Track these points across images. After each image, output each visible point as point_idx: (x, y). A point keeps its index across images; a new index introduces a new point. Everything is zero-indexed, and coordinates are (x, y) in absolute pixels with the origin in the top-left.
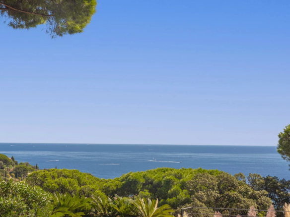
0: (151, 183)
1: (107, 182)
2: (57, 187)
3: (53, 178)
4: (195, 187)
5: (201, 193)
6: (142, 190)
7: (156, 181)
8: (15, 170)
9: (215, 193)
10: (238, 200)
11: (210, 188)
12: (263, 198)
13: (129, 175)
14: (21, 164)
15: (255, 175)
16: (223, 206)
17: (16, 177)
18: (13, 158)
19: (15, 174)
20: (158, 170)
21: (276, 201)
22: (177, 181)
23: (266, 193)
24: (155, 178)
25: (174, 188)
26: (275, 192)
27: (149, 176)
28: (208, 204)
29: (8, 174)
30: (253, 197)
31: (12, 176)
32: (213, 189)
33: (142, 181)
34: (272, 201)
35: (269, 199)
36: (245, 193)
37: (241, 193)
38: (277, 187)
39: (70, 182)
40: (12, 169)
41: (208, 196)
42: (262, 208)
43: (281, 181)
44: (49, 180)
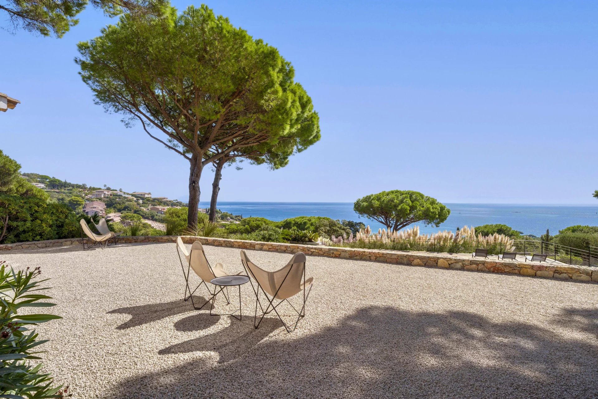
0: (297, 223)
1: (277, 223)
2: (256, 225)
3: (253, 221)
4: (319, 226)
5: (322, 228)
6: (293, 226)
7: (299, 223)
8: (221, 216)
9: (328, 228)
10: (338, 231)
11: (325, 226)
12: (348, 230)
13: (287, 220)
14: (224, 213)
15: (344, 220)
16: (331, 233)
17: (222, 220)
18: (219, 210)
19: (222, 218)
20: (300, 217)
21: (353, 231)
22: (309, 222)
23: (349, 228)
24: (299, 221)
25: (308, 226)
26: (352, 227)
27: (296, 220)
28: (325, 232)
29: (218, 218)
30: (344, 229)
31: (220, 219)
32: (327, 226)
33: (293, 222)
34: (352, 231)
35: (350, 230)
36: (340, 228)
37: (338, 228)
38: (353, 225)
39: (261, 223)
40: (220, 215)
41: (325, 229)
42: (348, 234)
43: (355, 223)
44: (252, 222)
